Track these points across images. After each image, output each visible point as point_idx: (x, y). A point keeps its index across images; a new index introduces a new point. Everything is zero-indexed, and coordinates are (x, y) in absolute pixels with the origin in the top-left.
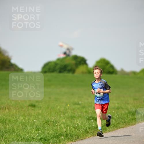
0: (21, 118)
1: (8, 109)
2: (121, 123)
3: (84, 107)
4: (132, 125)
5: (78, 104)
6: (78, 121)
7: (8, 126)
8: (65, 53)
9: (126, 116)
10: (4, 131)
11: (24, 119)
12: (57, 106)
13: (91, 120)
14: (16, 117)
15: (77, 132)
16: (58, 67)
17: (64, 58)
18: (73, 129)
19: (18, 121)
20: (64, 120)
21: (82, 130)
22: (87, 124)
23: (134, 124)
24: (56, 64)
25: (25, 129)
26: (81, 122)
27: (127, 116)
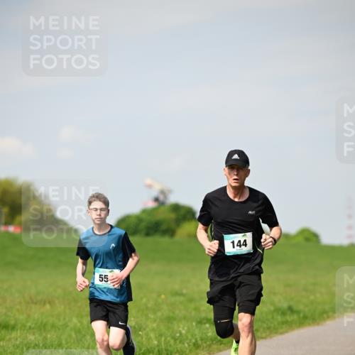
0: (75, 320)
1: (50, 303)
2: (262, 330)
3: (191, 300)
4: (281, 333)
5: (181, 294)
6: (181, 326)
7: (49, 336)
8: (156, 200)
9: (270, 317)
10: (43, 345)
11: (80, 322)
12: (142, 298)
13: (205, 324)
14: (64, 319)
15: (179, 346)
16: (143, 225)
17: (154, 210)
18: (172, 342)
19: (67, 326)
20: (155, 325)
21: (188, 343)
22: (197, 332)
23: (287, 332)
24: (139, 219)
25: (81, 340)
26: (186, 328)
27: (273, 318)
